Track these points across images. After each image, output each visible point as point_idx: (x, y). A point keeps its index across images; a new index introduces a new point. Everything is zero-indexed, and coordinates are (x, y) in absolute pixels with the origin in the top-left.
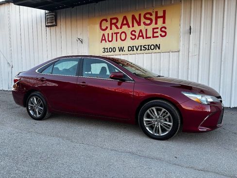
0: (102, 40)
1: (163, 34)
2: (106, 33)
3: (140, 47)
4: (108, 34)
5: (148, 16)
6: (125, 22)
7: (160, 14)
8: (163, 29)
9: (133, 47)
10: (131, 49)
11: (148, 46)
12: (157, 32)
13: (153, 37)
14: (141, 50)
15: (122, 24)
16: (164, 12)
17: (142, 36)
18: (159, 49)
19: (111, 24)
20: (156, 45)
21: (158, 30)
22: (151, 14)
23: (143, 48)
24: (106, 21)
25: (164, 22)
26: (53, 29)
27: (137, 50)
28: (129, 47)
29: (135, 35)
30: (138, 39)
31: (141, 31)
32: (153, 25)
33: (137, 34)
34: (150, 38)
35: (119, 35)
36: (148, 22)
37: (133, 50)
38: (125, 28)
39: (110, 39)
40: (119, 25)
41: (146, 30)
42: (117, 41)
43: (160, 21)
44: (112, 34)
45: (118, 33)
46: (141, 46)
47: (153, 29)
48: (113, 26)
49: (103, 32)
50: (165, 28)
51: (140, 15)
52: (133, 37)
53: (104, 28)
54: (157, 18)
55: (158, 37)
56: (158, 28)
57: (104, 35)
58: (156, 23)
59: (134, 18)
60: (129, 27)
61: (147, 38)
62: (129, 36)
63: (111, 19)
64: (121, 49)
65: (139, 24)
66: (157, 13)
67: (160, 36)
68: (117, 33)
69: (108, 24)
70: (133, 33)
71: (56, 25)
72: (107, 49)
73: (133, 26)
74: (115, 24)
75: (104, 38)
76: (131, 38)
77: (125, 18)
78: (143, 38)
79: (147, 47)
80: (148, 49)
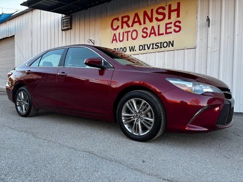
0: (113, 40)
1: (177, 29)
2: (117, 32)
3: (151, 45)
4: (119, 33)
5: (161, 11)
6: (136, 20)
7: (174, 7)
8: (177, 24)
9: (145, 45)
10: (142, 48)
11: (161, 43)
12: (171, 28)
13: (167, 33)
14: (153, 48)
15: (134, 22)
16: (179, 4)
17: (154, 33)
18: (173, 46)
19: (123, 23)
20: (170, 42)
21: (172, 25)
22: (164, 9)
23: (155, 46)
24: (118, 19)
25: (178, 16)
26: (68, 32)
27: (149, 48)
28: (140, 46)
29: (146, 33)
30: (149, 36)
31: (153, 28)
32: (166, 21)
33: (149, 32)
34: (163, 34)
35: (130, 34)
36: (160, 17)
37: (145, 49)
38: (136, 26)
39: (121, 39)
40: (130, 23)
41: (159, 26)
42: (127, 40)
43: (174, 14)
44: (123, 33)
45: (130, 31)
46: (153, 44)
47: (166, 24)
48: (125, 25)
49: (114, 32)
50: (180, 22)
51: (152, 11)
52: (145, 35)
53: (115, 27)
54: (170, 11)
55: (171, 33)
56: (171, 23)
57: (115, 35)
58: (169, 18)
59: (145, 14)
60: (140, 24)
61: (159, 35)
62: (140, 33)
63: (123, 18)
64: (132, 49)
65: (151, 20)
66: (170, 6)
67: (173, 32)
68: (127, 32)
69: (119, 23)
70: (145, 30)
71: (71, 29)
72: (118, 49)
73: (144, 23)
74: (126, 23)
75: (115, 38)
76: (142, 36)
77: (136, 15)
78: (156, 35)
79: (159, 45)
80: (161, 47)
